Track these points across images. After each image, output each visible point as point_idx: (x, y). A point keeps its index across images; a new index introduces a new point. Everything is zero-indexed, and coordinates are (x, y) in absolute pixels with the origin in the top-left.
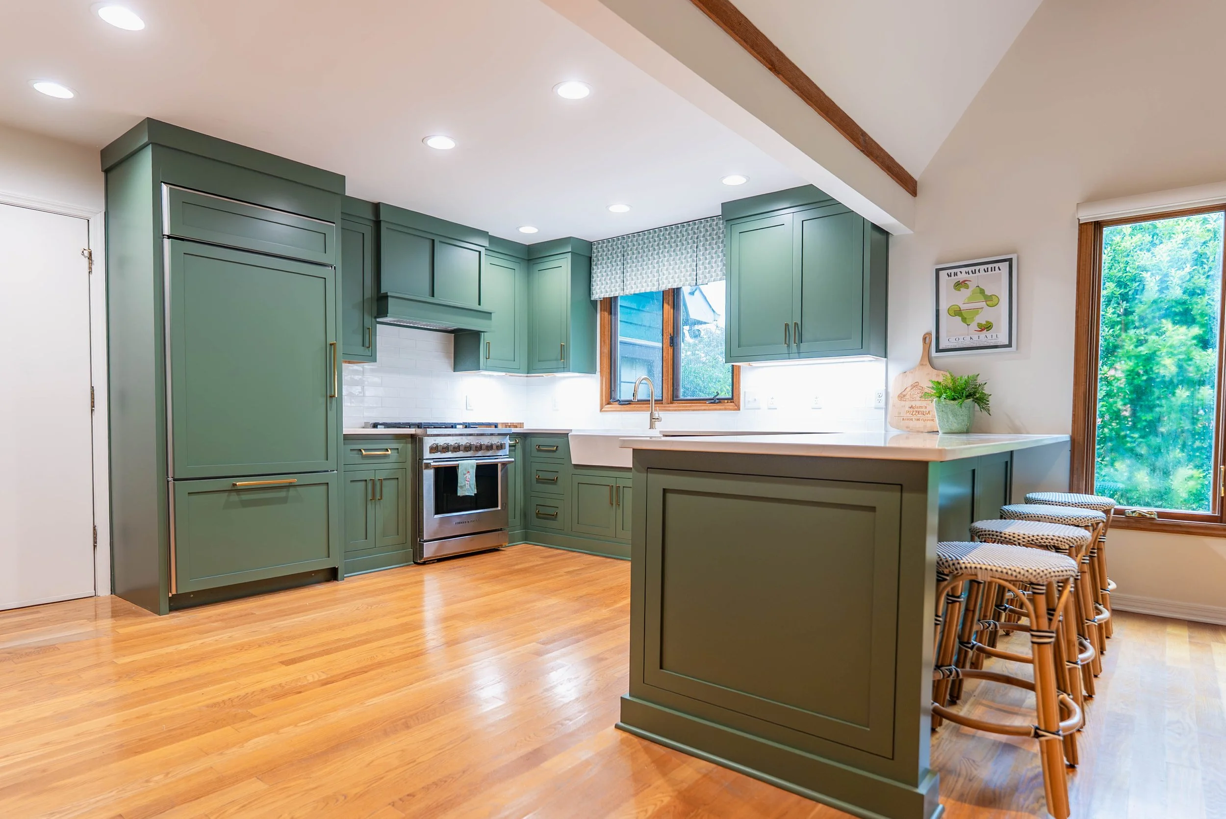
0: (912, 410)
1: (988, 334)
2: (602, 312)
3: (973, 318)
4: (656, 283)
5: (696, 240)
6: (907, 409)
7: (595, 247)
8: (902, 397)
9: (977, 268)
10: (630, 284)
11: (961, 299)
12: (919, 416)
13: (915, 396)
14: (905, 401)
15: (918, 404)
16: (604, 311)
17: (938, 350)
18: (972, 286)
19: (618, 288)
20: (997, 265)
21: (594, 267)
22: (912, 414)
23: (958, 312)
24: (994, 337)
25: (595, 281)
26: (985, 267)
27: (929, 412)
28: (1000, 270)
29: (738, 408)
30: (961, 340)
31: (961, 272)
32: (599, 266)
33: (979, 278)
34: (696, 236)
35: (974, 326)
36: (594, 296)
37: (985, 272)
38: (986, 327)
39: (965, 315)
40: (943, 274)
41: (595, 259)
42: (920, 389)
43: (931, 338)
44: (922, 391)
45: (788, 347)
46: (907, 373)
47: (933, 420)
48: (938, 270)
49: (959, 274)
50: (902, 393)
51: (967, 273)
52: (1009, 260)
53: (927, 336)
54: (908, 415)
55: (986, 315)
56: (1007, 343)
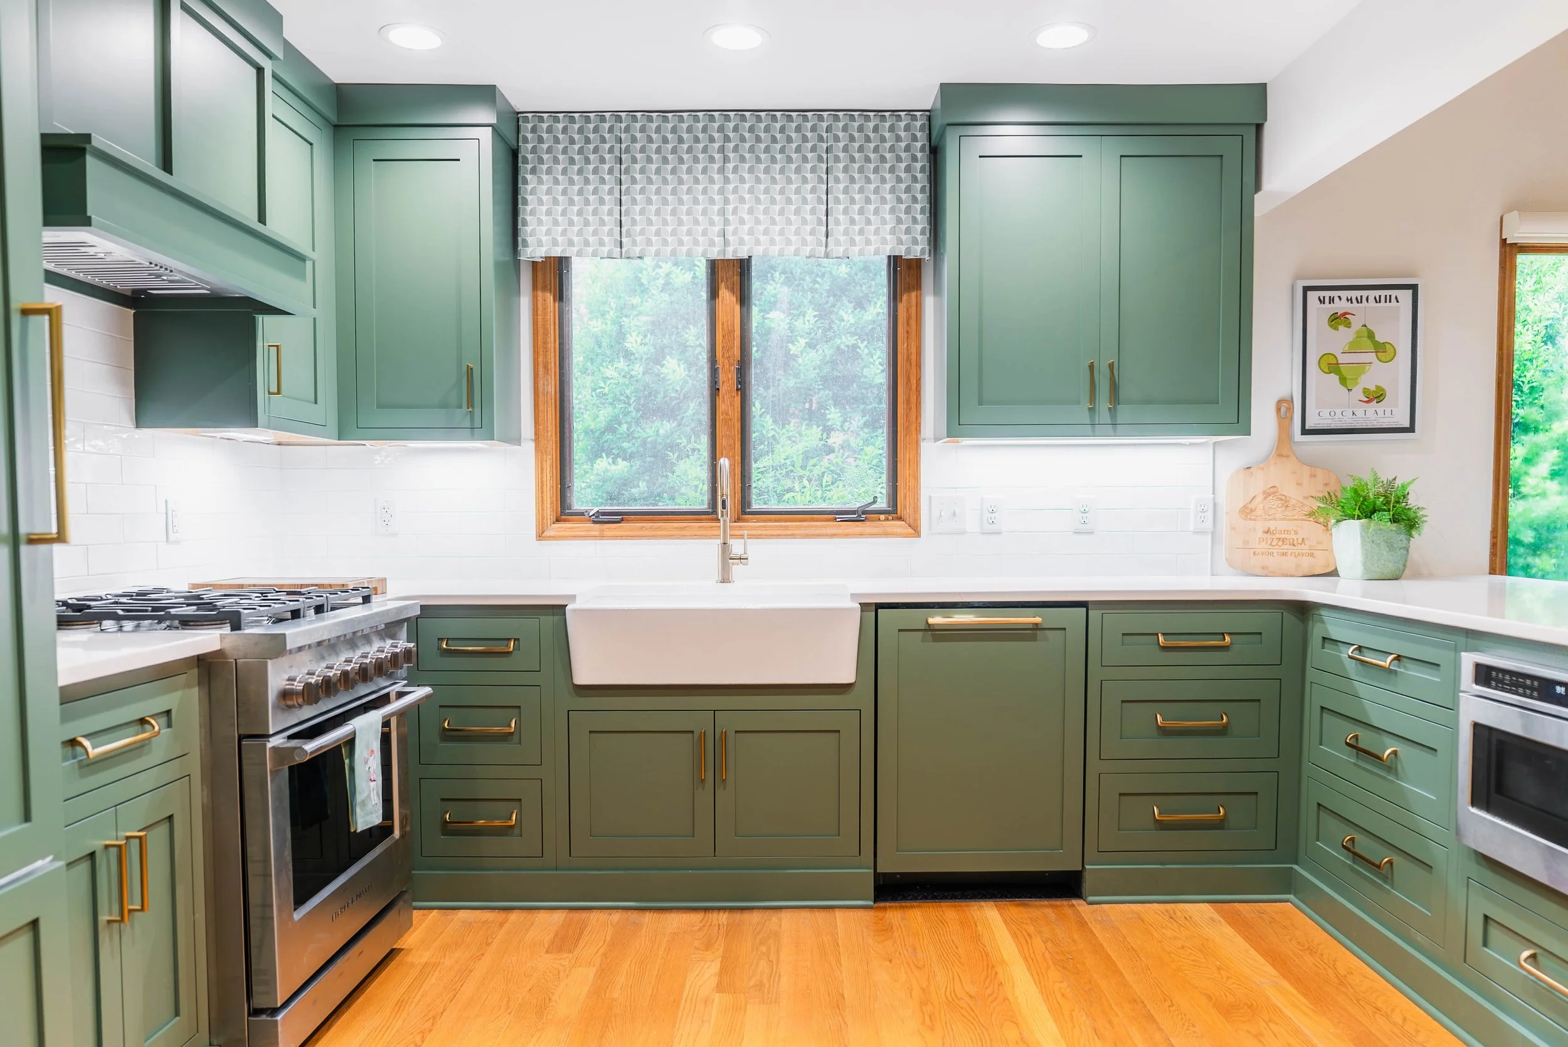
0: (1268, 536)
1: (1380, 408)
2: (540, 293)
3: (1356, 378)
4: (718, 240)
5: (825, 156)
6: (1260, 534)
7: (530, 126)
8: (1247, 512)
9: (1365, 293)
10: (642, 232)
11: (1338, 341)
12: (1285, 547)
13: (1272, 511)
14: (1255, 520)
15: (1282, 525)
16: (544, 289)
17: (1305, 431)
18: (1356, 322)
19: (606, 239)
20: (1394, 293)
21: (529, 177)
23: (1333, 367)
24: (1388, 413)
25: (533, 212)
26: (1377, 293)
27: (1303, 540)
28: (1398, 302)
29: (916, 531)
30: (1339, 415)
31: (1340, 298)
32: (545, 177)
33: (1366, 311)
34: (825, 145)
35: (1358, 393)
36: (529, 250)
37: (1377, 302)
38: (1376, 396)
39: (1345, 374)
40: (1313, 296)
41: (530, 156)
42: (1281, 500)
43: (1290, 409)
44: (1285, 502)
45: (1092, 410)
46: (1251, 470)
47: (1312, 555)
48: (1306, 289)
49: (1337, 299)
50: (1244, 507)
51: (1350, 300)
52: (1414, 288)
53: (1283, 406)
54: (1263, 545)
55: (1376, 374)
56: (1407, 424)
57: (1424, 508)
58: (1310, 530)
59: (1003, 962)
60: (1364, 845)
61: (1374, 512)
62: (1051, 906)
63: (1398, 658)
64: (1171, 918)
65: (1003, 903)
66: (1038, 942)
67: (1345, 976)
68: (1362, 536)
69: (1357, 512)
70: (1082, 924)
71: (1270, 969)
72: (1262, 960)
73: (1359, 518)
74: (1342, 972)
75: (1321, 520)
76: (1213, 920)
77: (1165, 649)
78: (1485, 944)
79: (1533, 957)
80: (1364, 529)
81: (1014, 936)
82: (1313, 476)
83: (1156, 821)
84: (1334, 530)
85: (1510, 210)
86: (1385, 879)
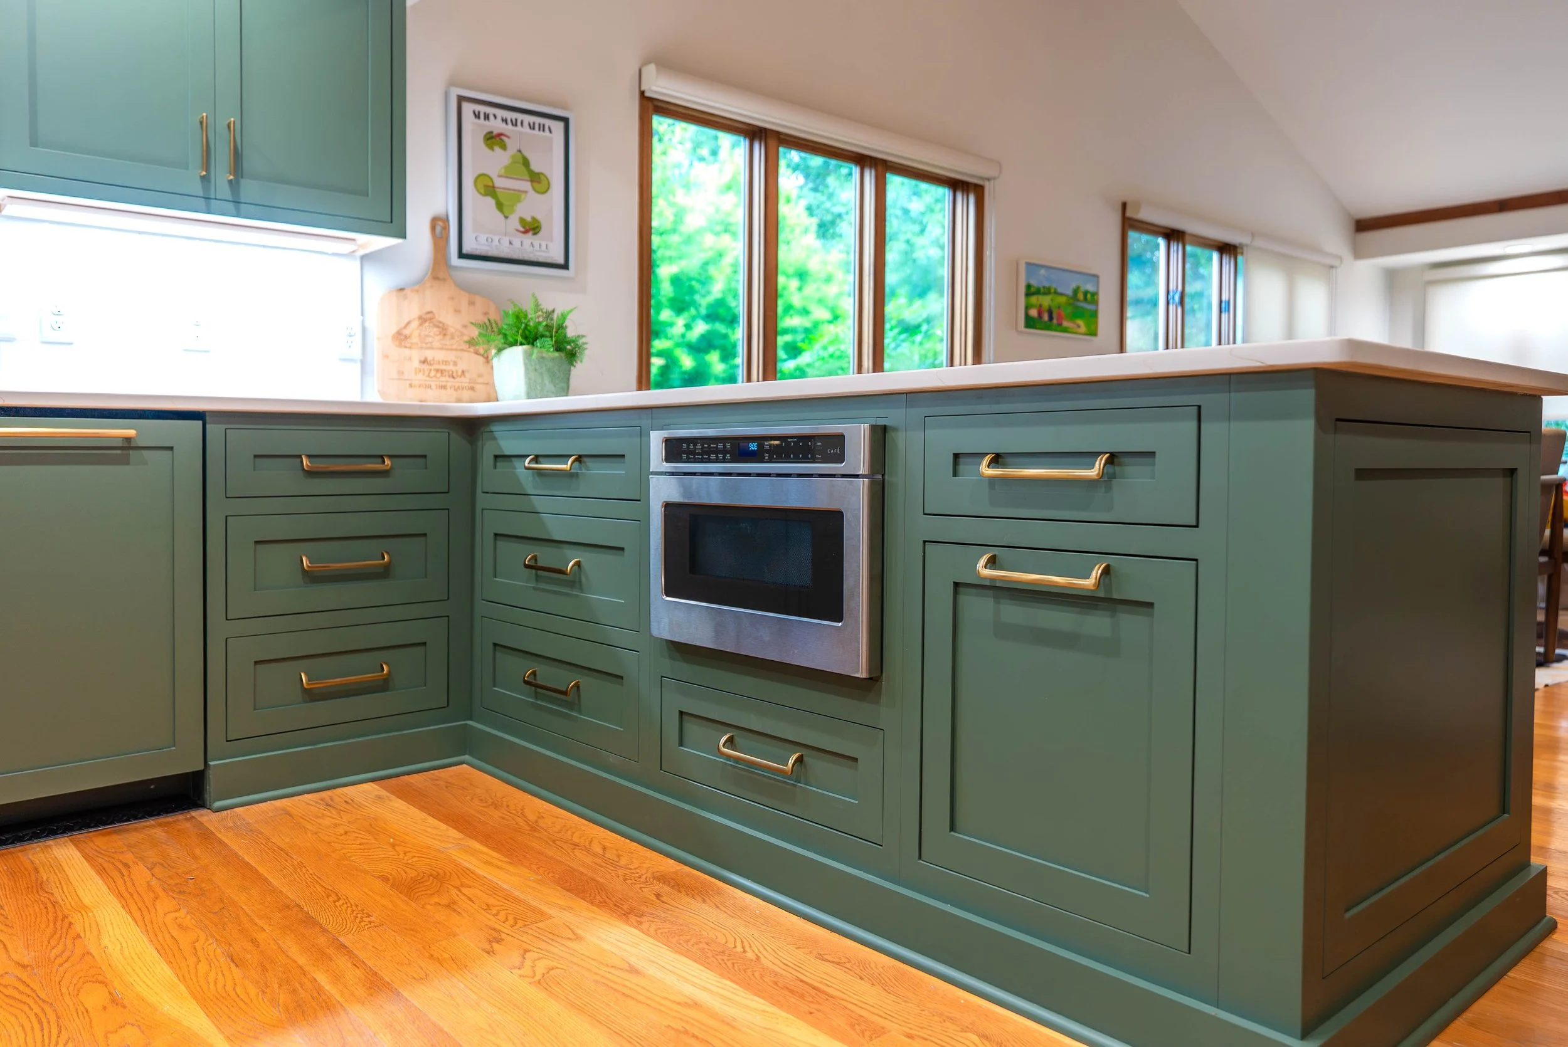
0: (425, 367)
1: (536, 240)
3: (513, 206)
6: (416, 364)
8: (401, 338)
9: (520, 117)
11: (495, 162)
12: (443, 379)
13: (430, 339)
14: (410, 348)
15: (440, 355)
17: (462, 255)
18: (512, 145)
20: (547, 122)
22: (429, 376)
23: (490, 190)
24: (544, 247)
26: (531, 119)
27: (463, 372)
28: (550, 131)
30: (496, 242)
31: (495, 117)
33: (521, 134)
35: (514, 223)
37: (530, 128)
38: (532, 228)
39: (502, 199)
40: (468, 109)
42: (438, 327)
43: (446, 228)
44: (443, 330)
45: (205, 180)
46: (405, 292)
47: (472, 389)
48: (461, 99)
49: (491, 117)
50: (399, 333)
51: (505, 121)
52: (566, 121)
53: (438, 224)
54: (420, 376)
55: (532, 205)
56: (561, 261)
57: (583, 336)
58: (469, 361)
59: (83, 908)
60: (548, 675)
61: (535, 339)
62: (160, 825)
63: (579, 459)
64: (328, 805)
65: (81, 836)
66: (140, 873)
67: (536, 822)
68: (525, 364)
69: (520, 339)
70: (206, 836)
71: (454, 833)
72: (444, 826)
73: (521, 344)
74: (532, 817)
75: (482, 351)
76: (380, 797)
77: (311, 474)
78: (681, 744)
79: (731, 742)
80: (528, 356)
81: (102, 871)
82: (472, 303)
83: (305, 691)
84: (495, 361)
85: (646, 63)
86: (571, 706)
